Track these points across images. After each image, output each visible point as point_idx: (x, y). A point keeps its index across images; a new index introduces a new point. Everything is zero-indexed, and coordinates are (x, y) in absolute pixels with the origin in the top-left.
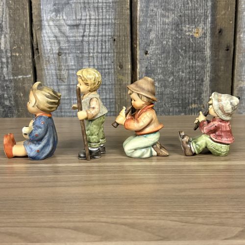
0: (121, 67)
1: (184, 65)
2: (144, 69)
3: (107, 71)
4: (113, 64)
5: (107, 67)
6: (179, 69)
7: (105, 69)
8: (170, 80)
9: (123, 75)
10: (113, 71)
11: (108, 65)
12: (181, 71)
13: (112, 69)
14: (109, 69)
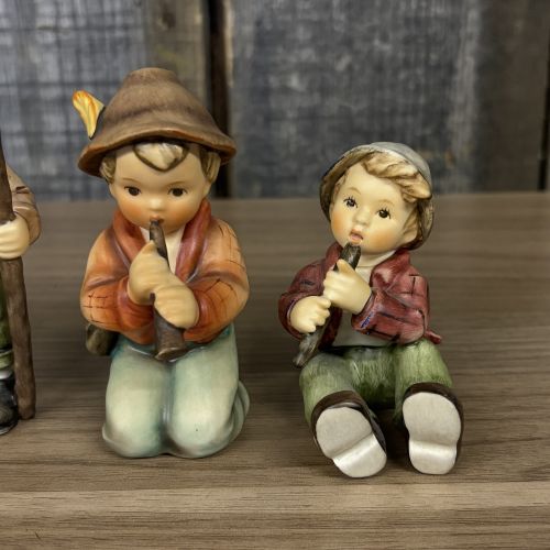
0: (169, 19)
1: (388, 16)
2: (249, 29)
3: (119, 34)
4: (139, 10)
5: (119, 20)
6: (373, 29)
7: (112, 28)
8: (342, 65)
9: (178, 47)
10: (139, 35)
11: (125, 13)
12: (377, 34)
13: (136, 26)
14: (126, 27)
